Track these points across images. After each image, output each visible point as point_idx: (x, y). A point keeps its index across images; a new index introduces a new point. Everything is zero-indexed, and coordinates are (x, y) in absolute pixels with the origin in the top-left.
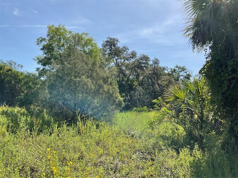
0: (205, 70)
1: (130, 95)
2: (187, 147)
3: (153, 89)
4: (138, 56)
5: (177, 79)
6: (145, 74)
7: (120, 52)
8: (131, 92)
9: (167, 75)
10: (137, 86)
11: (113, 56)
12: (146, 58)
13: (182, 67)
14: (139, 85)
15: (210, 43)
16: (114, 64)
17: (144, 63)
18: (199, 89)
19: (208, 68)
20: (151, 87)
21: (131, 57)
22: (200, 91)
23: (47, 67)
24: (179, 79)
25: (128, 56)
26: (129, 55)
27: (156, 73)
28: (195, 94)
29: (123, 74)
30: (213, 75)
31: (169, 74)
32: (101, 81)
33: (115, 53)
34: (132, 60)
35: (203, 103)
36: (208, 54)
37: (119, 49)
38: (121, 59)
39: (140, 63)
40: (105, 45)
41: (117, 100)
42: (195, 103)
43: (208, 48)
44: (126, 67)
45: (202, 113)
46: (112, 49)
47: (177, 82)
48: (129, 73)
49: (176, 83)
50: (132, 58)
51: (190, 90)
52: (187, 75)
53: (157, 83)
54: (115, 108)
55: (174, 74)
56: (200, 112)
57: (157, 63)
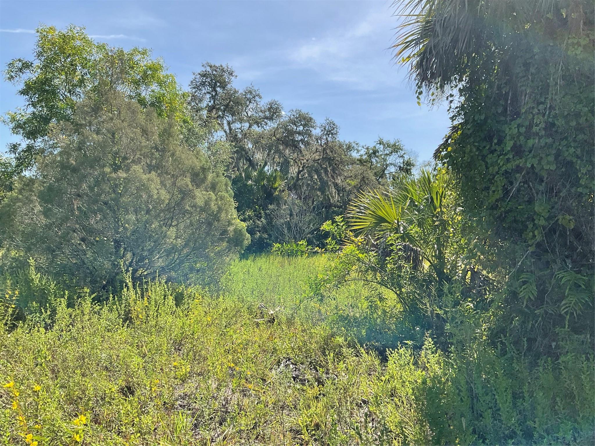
0: (449, 149)
1: (266, 214)
2: (407, 344)
3: (324, 198)
4: (285, 114)
5: (381, 174)
6: (303, 162)
7: (238, 103)
8: (270, 207)
9: (358, 162)
10: (283, 191)
11: (220, 113)
12: (304, 119)
13: (392, 142)
14: (290, 189)
15: (461, 80)
16: (224, 134)
17: (299, 133)
18: (435, 197)
19: (455, 144)
20: (319, 193)
21: (267, 118)
22: (435, 201)
23: (39, 143)
24: (386, 172)
25: (260, 114)
26: (261, 111)
27: (330, 159)
28: (423, 210)
29: (247, 160)
30: (469, 161)
31: (361, 162)
32: (188, 180)
33: (227, 106)
34: (271, 125)
35: (442, 233)
36: (457, 108)
37: (236, 95)
38: (241, 121)
39: (291, 133)
40: (198, 84)
41: (231, 228)
42: (424, 233)
43: (455, 92)
44: (256, 142)
45: (440, 257)
46: (216, 94)
47: (380, 180)
48: (263, 160)
49: (379, 183)
50: (271, 119)
51: (412, 201)
52: (404, 162)
53: (333, 183)
54: (227, 248)
55: (374, 160)
56: (436, 254)
57: (332, 134)
